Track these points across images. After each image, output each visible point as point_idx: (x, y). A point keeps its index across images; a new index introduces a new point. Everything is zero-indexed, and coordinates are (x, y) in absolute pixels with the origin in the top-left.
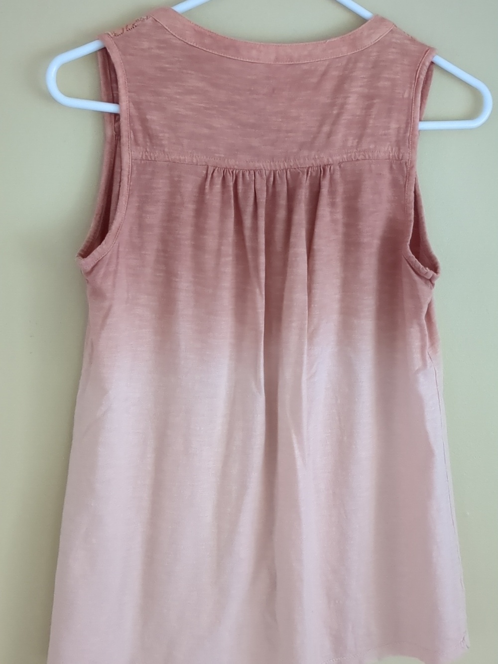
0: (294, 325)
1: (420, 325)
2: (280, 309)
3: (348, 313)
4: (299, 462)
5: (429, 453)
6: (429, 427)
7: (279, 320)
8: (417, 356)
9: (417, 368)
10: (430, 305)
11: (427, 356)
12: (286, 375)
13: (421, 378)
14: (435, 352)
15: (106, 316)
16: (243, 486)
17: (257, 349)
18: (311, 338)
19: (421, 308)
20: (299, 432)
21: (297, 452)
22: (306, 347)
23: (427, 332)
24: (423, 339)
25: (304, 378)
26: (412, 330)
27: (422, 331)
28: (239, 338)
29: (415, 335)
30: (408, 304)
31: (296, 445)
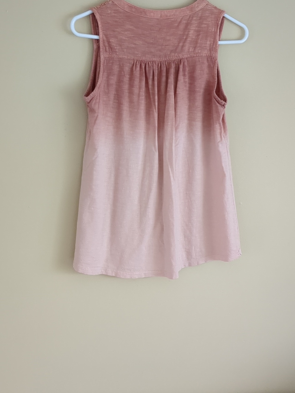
0: (169, 124)
1: (220, 123)
2: (164, 118)
3: (191, 120)
4: (172, 179)
5: (224, 175)
6: (223, 165)
7: (163, 122)
8: (218, 136)
9: (219, 141)
10: (223, 115)
11: (223, 137)
12: (166, 144)
13: (220, 145)
14: (226, 135)
15: (96, 120)
16: (150, 189)
17: (155, 133)
18: (176, 129)
19: (220, 117)
20: (172, 167)
21: (171, 175)
22: (174, 132)
23: (222, 126)
24: (221, 129)
25: (174, 145)
26: (217, 126)
27: (220, 126)
28: (148, 129)
29: (217, 127)
30: (215, 115)
31: (171, 172)
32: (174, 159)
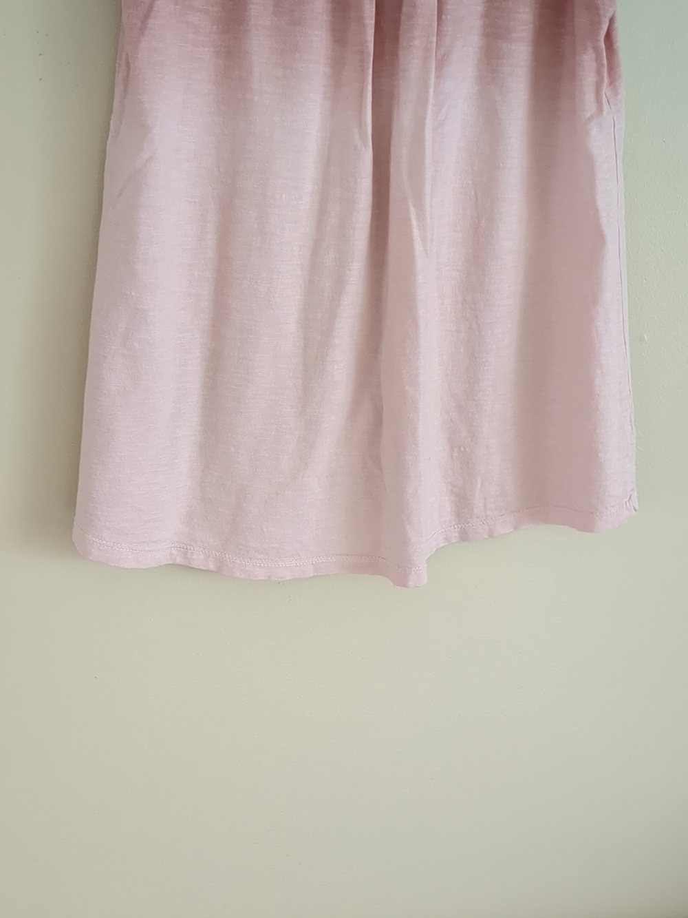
0: (417, 43)
1: (597, 50)
2: (397, 22)
4: (418, 247)
5: (597, 240)
6: (601, 203)
7: (396, 38)
8: (589, 96)
9: (588, 115)
10: (612, 21)
11: (604, 99)
12: (404, 119)
13: (594, 131)
14: (616, 93)
15: (147, 15)
16: (340, 283)
17: (363, 81)
18: (440, 65)
19: (599, 23)
21: (416, 232)
22: (433, 76)
23: (605, 62)
24: (599, 73)
25: (429, 124)
26: (585, 57)
27: (598, 59)
28: (337, 64)
29: (588, 64)
30: (581, 19)
31: (414, 222)
32: (428, 176)
